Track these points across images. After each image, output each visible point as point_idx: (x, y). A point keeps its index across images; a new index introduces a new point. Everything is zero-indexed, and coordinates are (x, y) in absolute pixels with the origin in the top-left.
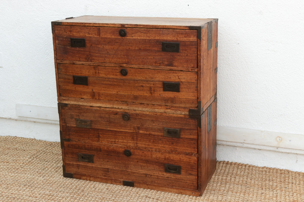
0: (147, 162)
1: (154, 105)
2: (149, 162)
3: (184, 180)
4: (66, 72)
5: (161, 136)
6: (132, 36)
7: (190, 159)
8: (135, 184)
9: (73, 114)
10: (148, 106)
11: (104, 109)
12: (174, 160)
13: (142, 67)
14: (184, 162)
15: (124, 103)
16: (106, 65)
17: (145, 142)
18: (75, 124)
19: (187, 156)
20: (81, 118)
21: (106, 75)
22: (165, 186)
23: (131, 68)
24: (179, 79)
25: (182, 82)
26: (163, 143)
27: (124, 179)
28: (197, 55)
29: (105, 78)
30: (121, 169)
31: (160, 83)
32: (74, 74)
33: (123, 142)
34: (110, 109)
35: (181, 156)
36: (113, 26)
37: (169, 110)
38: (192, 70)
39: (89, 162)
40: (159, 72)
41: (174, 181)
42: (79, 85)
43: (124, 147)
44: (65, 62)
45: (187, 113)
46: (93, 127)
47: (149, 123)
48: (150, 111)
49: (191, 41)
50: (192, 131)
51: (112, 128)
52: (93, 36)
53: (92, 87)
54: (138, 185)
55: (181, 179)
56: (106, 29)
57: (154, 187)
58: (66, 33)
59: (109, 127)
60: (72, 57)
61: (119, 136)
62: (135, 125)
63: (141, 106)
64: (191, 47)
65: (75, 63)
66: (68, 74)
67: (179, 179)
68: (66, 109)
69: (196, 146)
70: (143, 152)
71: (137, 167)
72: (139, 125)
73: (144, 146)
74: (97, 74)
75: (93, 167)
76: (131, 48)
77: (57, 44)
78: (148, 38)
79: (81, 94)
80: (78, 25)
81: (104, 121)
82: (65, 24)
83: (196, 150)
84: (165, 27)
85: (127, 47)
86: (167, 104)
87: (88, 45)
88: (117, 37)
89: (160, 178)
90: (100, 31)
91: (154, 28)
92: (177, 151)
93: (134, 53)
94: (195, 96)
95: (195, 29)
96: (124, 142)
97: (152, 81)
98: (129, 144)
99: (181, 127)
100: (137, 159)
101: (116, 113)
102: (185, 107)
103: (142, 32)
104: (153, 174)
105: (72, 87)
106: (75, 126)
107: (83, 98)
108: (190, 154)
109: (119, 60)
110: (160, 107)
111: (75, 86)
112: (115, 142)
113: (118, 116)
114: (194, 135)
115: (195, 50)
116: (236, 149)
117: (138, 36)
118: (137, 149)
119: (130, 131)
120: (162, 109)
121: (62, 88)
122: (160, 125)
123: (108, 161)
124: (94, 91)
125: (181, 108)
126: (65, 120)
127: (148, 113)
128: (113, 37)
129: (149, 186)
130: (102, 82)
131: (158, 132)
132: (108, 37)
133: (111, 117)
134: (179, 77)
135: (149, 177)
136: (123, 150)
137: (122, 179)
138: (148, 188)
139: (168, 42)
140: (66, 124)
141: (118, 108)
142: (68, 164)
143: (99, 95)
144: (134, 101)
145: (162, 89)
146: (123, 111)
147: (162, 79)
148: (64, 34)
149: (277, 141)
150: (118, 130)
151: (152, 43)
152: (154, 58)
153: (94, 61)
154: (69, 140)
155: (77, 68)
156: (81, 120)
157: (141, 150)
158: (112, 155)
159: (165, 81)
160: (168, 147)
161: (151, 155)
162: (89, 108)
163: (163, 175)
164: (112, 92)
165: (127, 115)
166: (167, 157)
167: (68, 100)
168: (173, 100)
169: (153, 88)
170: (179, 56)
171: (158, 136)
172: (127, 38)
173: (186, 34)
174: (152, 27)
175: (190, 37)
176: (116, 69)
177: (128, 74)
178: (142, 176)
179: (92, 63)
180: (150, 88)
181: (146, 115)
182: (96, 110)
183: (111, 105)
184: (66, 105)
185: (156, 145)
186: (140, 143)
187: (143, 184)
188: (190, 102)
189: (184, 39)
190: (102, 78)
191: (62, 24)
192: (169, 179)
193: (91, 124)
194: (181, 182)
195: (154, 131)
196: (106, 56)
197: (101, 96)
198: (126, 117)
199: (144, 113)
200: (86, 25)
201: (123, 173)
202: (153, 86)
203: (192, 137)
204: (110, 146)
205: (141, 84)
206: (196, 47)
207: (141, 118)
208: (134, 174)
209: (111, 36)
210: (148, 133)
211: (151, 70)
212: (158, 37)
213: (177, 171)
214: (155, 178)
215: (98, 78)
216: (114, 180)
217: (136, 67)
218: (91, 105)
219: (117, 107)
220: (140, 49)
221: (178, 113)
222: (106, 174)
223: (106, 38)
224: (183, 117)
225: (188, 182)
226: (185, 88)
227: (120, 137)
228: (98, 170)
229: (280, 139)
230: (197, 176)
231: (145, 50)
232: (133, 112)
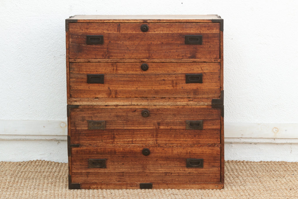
0: (167, 159)
1: (175, 98)
2: (169, 159)
3: (207, 174)
4: (79, 71)
5: (183, 130)
6: (155, 31)
7: (213, 150)
8: (153, 186)
9: (84, 115)
10: (169, 99)
11: (122, 107)
12: (196, 154)
13: (165, 60)
14: (207, 154)
15: (144, 98)
16: (126, 61)
17: (166, 138)
18: (87, 127)
19: (210, 148)
20: (94, 120)
21: (125, 72)
22: (186, 183)
23: (152, 62)
24: (202, 70)
25: (205, 73)
26: (185, 136)
27: (141, 182)
28: (219, 46)
29: (124, 75)
30: (137, 171)
31: (183, 75)
32: (89, 73)
33: (141, 141)
34: (128, 107)
35: (203, 148)
36: (134, 22)
37: (191, 102)
38: (215, 60)
39: (101, 168)
40: (182, 65)
41: (196, 176)
42: (93, 84)
43: (143, 146)
44: (79, 60)
45: (210, 103)
46: (108, 128)
47: (171, 117)
48: (172, 104)
49: (214, 33)
50: (214, 121)
51: (129, 127)
52: (113, 32)
53: (108, 85)
54: (157, 186)
55: (203, 173)
56: (126, 25)
57: (174, 186)
58: (82, 30)
59: (126, 126)
60: (87, 54)
61: (137, 134)
62: (155, 121)
63: (162, 101)
64: (214, 39)
65: (91, 61)
66: (81, 73)
67: (202, 173)
68: (76, 111)
69: (219, 136)
70: (163, 149)
71: (157, 166)
72: (160, 121)
73: (164, 142)
74: (115, 71)
75: (105, 173)
76: (153, 42)
77: (70, 42)
78: (170, 32)
79: (95, 94)
80: (96, 22)
81: (121, 120)
82: (81, 21)
83: (219, 140)
84: (188, 21)
85: (148, 42)
86: (189, 96)
87: (106, 42)
88: (138, 33)
89: (181, 174)
90: (120, 27)
91: (177, 22)
92: (199, 143)
93: (156, 48)
94: (217, 86)
95: (217, 22)
96: (143, 141)
97: (174, 74)
98: (148, 142)
99: (204, 118)
100: (156, 157)
101: (135, 111)
102: (208, 97)
103: (165, 26)
104: (173, 172)
105: (85, 87)
106: (87, 128)
107: (97, 98)
108: (213, 145)
109: (139, 55)
110: (183, 100)
111: (89, 86)
112: (132, 141)
113: (136, 113)
114: (217, 125)
115: (218, 41)
116: (232, 146)
117: (160, 31)
118: (156, 146)
119: (150, 128)
120: (184, 101)
121: (74, 88)
122: (182, 118)
123: (123, 164)
124: (111, 88)
125: (204, 99)
126: (75, 124)
127: (169, 107)
128: (134, 32)
129: (169, 186)
130: (120, 79)
131: (180, 126)
132: (129, 32)
133: (128, 115)
134: (202, 69)
135: (169, 176)
136: (141, 149)
137: (139, 181)
138: (168, 188)
139: (192, 35)
140: (76, 128)
141: (137, 105)
142: (75, 173)
143: (116, 92)
144: (155, 96)
145: (185, 81)
146: (143, 108)
147: (185, 71)
148: (79, 32)
149: (274, 132)
150: (136, 128)
151: (175, 37)
152: (176, 51)
153: (112, 58)
154: (78, 146)
155: (92, 66)
156: (94, 122)
157: (161, 147)
158: (128, 157)
159: (187, 73)
160: (190, 141)
161: (172, 151)
162: (104, 107)
163: (184, 171)
164: (131, 88)
165: (146, 111)
166: (189, 151)
167: (79, 101)
168: (196, 92)
169: (175, 81)
170: (202, 48)
171: (180, 129)
172: (149, 33)
173: (209, 27)
174: (175, 22)
175: (212, 30)
176: (136, 65)
177: (149, 69)
178: (161, 176)
179: (109, 60)
180: (173, 81)
181: (168, 109)
182: (112, 109)
183: (130, 103)
184: (77, 106)
185: (177, 139)
186: (160, 139)
187: (161, 184)
188: (213, 92)
189: (207, 32)
190: (120, 75)
191: (78, 22)
192: (191, 174)
193: (105, 125)
194: (204, 176)
195: (175, 126)
196: (125, 52)
197: (118, 94)
198: (146, 113)
199: (165, 107)
200: (105, 22)
201: (141, 175)
202: (175, 79)
203: (215, 127)
204: (126, 146)
205: (162, 78)
206: (219, 39)
207: (162, 113)
208: (153, 175)
209: (132, 32)
210: (169, 128)
211: (173, 63)
212: (181, 31)
213: (200, 164)
214: (175, 176)
215: (116, 75)
216: (130, 184)
217: (158, 61)
218: (107, 104)
219: (136, 103)
220: (162, 43)
221: (200, 104)
222: (120, 179)
223: (127, 34)
224: (206, 108)
225: (211, 175)
226: (207, 78)
227: (139, 135)
228: (111, 175)
229: (277, 129)
230: (220, 167)
231: (167, 44)
232: (154, 107)
